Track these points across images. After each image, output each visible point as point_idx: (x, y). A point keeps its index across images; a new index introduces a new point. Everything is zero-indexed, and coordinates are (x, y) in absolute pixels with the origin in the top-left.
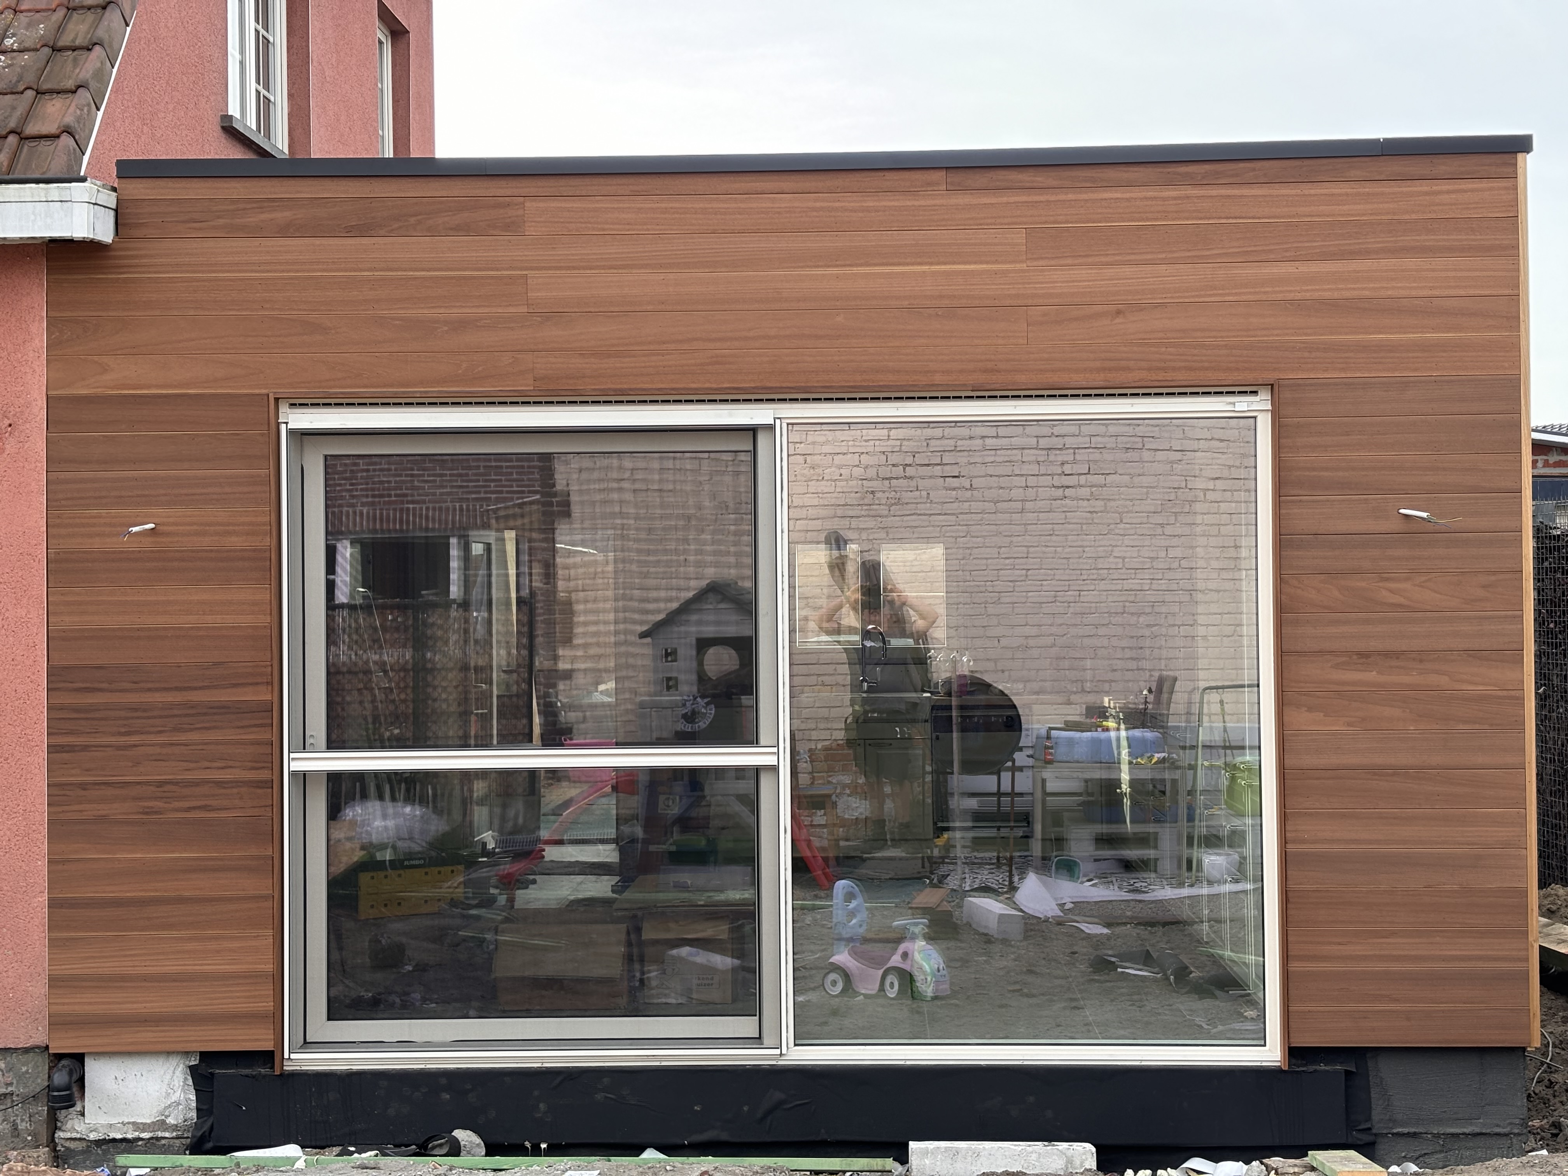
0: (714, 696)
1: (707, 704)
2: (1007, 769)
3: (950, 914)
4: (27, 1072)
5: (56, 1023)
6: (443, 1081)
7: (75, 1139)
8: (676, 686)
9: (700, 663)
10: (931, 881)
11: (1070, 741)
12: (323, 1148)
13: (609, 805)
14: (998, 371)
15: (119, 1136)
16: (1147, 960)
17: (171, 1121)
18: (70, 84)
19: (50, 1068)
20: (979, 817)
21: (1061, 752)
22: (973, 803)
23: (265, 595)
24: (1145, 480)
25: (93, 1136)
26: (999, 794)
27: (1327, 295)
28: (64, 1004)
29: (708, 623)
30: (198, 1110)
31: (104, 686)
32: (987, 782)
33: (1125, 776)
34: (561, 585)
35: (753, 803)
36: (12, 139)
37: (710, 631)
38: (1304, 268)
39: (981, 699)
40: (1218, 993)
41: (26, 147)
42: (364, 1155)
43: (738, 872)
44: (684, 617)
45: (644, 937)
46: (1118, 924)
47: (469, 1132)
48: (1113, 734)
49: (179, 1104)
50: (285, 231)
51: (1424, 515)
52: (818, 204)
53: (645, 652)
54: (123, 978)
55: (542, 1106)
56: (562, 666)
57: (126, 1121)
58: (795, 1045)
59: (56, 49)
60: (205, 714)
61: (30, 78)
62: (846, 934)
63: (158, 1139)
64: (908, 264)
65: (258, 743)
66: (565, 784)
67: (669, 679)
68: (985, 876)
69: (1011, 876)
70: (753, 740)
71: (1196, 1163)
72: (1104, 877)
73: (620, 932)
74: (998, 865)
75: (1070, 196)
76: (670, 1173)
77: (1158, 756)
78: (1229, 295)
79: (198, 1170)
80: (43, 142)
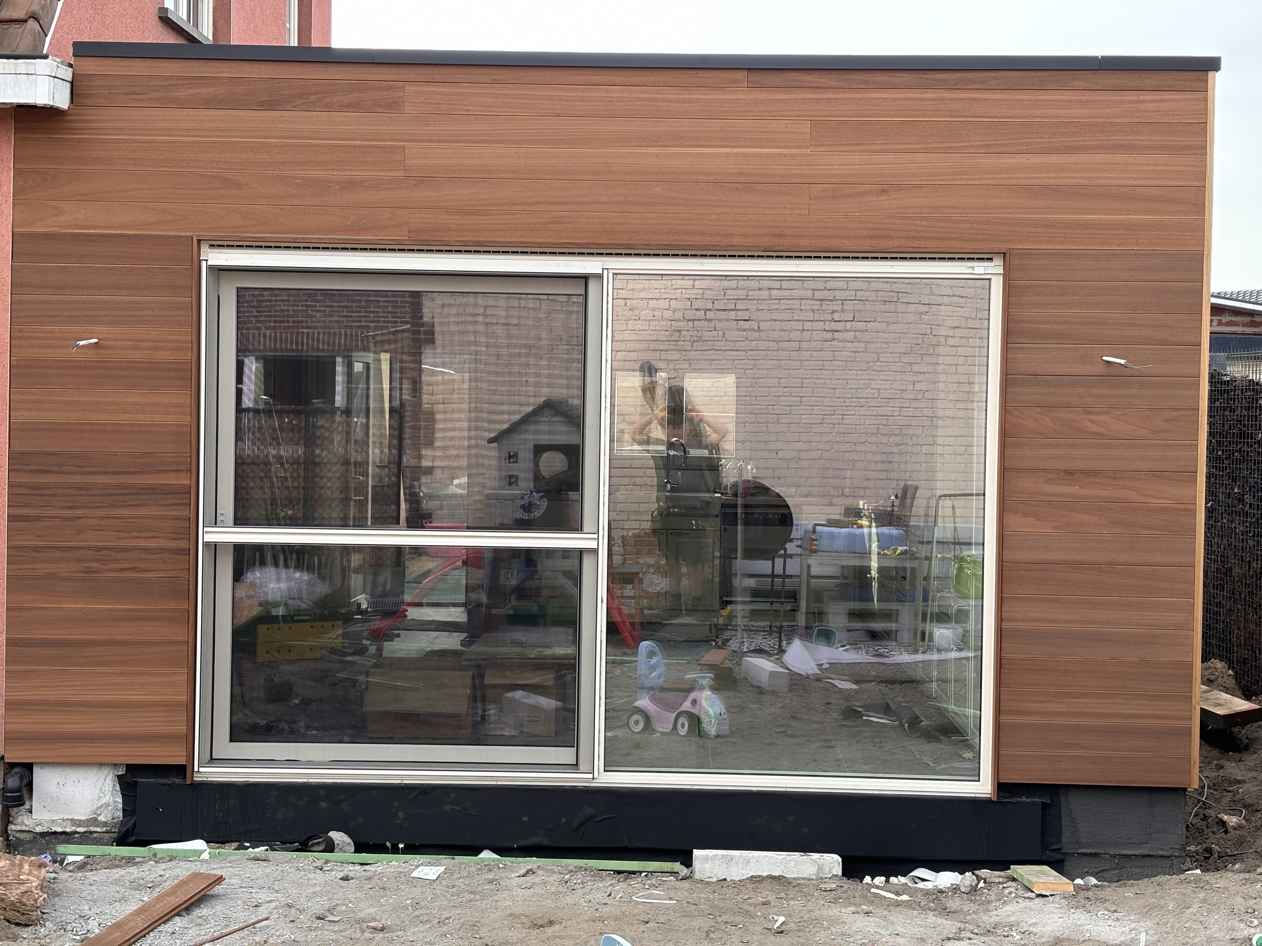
0: (547, 491)
1: (541, 497)
2: (781, 556)
3: (730, 670)
5: (11, 738)
6: (322, 792)
7: (24, 831)
8: (517, 482)
9: (537, 465)
10: (717, 643)
11: (832, 535)
12: (224, 843)
13: (460, 576)
14: (785, 236)
15: (59, 830)
16: (886, 710)
17: (102, 818)
19: (6, 774)
20: (756, 594)
21: (823, 544)
22: (751, 583)
23: (186, 400)
24: (898, 327)
25: (38, 829)
26: (773, 576)
27: (1051, 182)
28: (17, 723)
29: (542, 433)
30: (124, 810)
31: (55, 468)
32: (763, 566)
33: (874, 564)
34: (425, 398)
35: (577, 580)
37: (544, 439)
38: (1034, 160)
39: (761, 499)
40: (942, 738)
41: (1, 30)
42: (256, 850)
43: (562, 633)
44: (524, 427)
45: (486, 682)
46: (865, 682)
47: (341, 834)
48: (866, 530)
49: (109, 805)
50: (209, 103)
51: (1122, 361)
52: (644, 96)
53: (492, 453)
54: (65, 704)
55: (401, 814)
56: (426, 463)
57: (66, 817)
58: (605, 771)
60: (135, 494)
62: (647, 683)
63: (91, 833)
64: (714, 146)
65: (178, 518)
66: (425, 558)
67: (511, 477)
68: (759, 641)
69: (780, 641)
70: (578, 528)
71: (921, 872)
72: (854, 644)
73: (466, 677)
74: (771, 632)
75: (848, 95)
76: (502, 870)
77: (900, 549)
78: (972, 179)
79: (123, 858)
80: (13, 25)
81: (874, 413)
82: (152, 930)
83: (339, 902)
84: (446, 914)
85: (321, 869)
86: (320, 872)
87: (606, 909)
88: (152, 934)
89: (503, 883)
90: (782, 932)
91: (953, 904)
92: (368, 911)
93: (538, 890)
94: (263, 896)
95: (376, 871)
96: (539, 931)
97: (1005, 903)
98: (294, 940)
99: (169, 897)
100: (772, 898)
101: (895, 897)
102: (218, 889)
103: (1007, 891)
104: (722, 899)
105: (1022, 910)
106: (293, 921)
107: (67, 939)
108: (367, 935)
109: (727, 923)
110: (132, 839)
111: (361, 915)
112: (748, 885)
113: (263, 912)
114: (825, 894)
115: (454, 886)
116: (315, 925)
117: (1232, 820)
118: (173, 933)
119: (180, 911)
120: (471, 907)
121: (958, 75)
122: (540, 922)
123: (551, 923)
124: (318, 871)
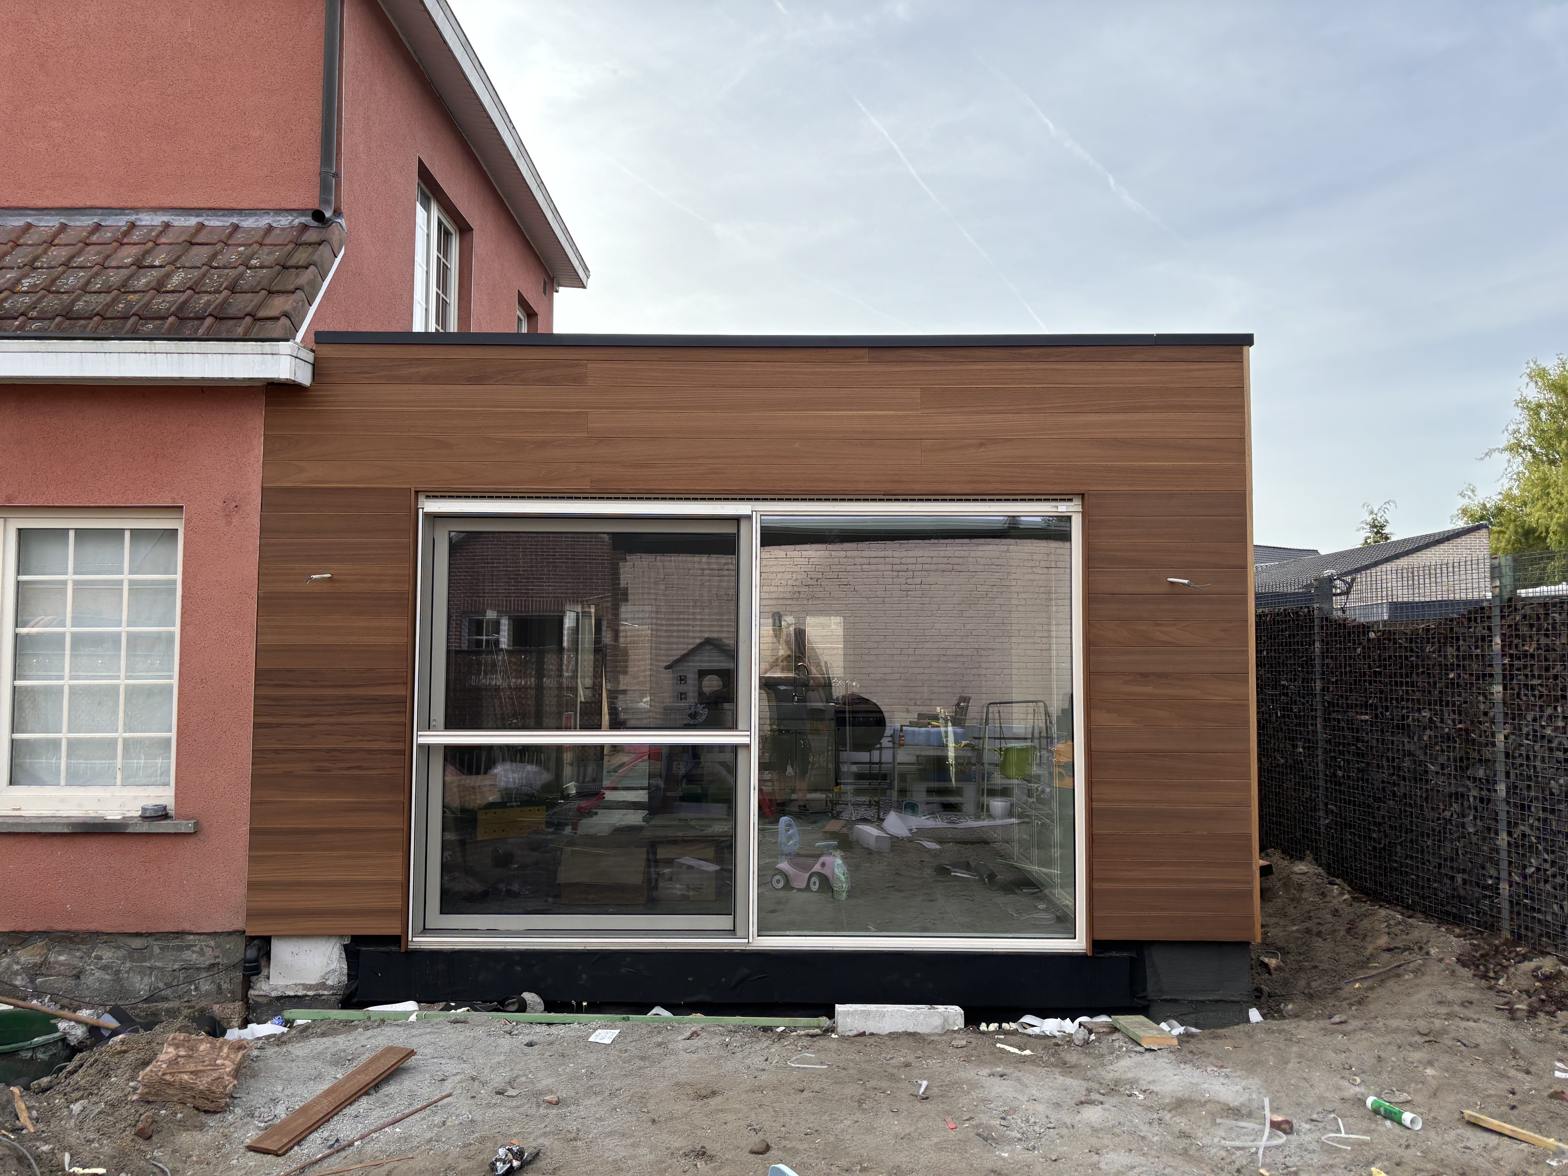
0: (707, 703)
1: (704, 708)
2: (877, 749)
3: (847, 835)
4: (230, 948)
5: (252, 915)
6: (517, 958)
7: (262, 996)
8: (686, 698)
9: (700, 687)
10: (833, 814)
11: (914, 732)
12: (433, 1003)
13: (644, 766)
14: (902, 482)
15: (292, 994)
16: (967, 867)
17: (329, 982)
18: (291, 287)
19: (246, 946)
20: (859, 776)
21: (908, 739)
22: (854, 768)
23: (405, 624)
25: (273, 994)
26: (871, 763)
27: (1120, 435)
28: (257, 901)
29: (704, 661)
30: (349, 975)
31: (294, 683)
32: (864, 756)
33: (951, 754)
34: (621, 640)
35: (732, 769)
36: (248, 319)
37: (706, 666)
38: (1104, 417)
39: (863, 707)
40: (1017, 891)
41: (257, 325)
42: (459, 1011)
43: (718, 809)
44: (691, 658)
45: (658, 857)
46: (945, 842)
47: (533, 994)
48: (943, 729)
49: (336, 971)
50: (426, 380)
51: (1186, 581)
52: (783, 370)
53: (667, 678)
54: (299, 884)
55: (584, 976)
56: (622, 687)
57: (298, 982)
58: (758, 936)
59: (285, 267)
60: (360, 704)
61: (265, 283)
62: (786, 850)
63: (320, 995)
64: (842, 410)
65: (396, 724)
66: (620, 754)
67: (681, 694)
68: (863, 812)
69: (879, 813)
70: (733, 726)
71: (1028, 1019)
72: (932, 813)
73: (641, 854)
74: (870, 805)
75: (951, 367)
76: (671, 1032)
77: (964, 742)
78: (1055, 434)
79: (341, 1021)
80: (269, 322)
81: (937, 646)
82: (336, 1114)
83: (521, 1073)
84: (617, 1084)
85: (510, 1033)
86: (509, 1036)
87: (764, 1077)
88: (336, 1118)
89: (670, 1047)
90: (927, 1098)
91: (1072, 1057)
92: (546, 1082)
93: (702, 1054)
94: (451, 1067)
95: (558, 1035)
96: (702, 1103)
97: (1118, 1057)
98: (471, 1121)
99: (359, 1074)
100: (911, 1058)
101: (1019, 1052)
102: (411, 1062)
103: (1117, 1044)
104: (868, 1061)
105: (1138, 1065)
106: (473, 1097)
107: (251, 1127)
108: (542, 1111)
109: (875, 1089)
110: (355, 1000)
111: (540, 1086)
112: (888, 1043)
113: (448, 1087)
114: (958, 1051)
115: (626, 1051)
116: (494, 1101)
117: (1273, 962)
118: (357, 1116)
119: (370, 1089)
120: (640, 1076)
121: (1041, 350)
122: (704, 1092)
123: (714, 1093)
124: (508, 1036)
